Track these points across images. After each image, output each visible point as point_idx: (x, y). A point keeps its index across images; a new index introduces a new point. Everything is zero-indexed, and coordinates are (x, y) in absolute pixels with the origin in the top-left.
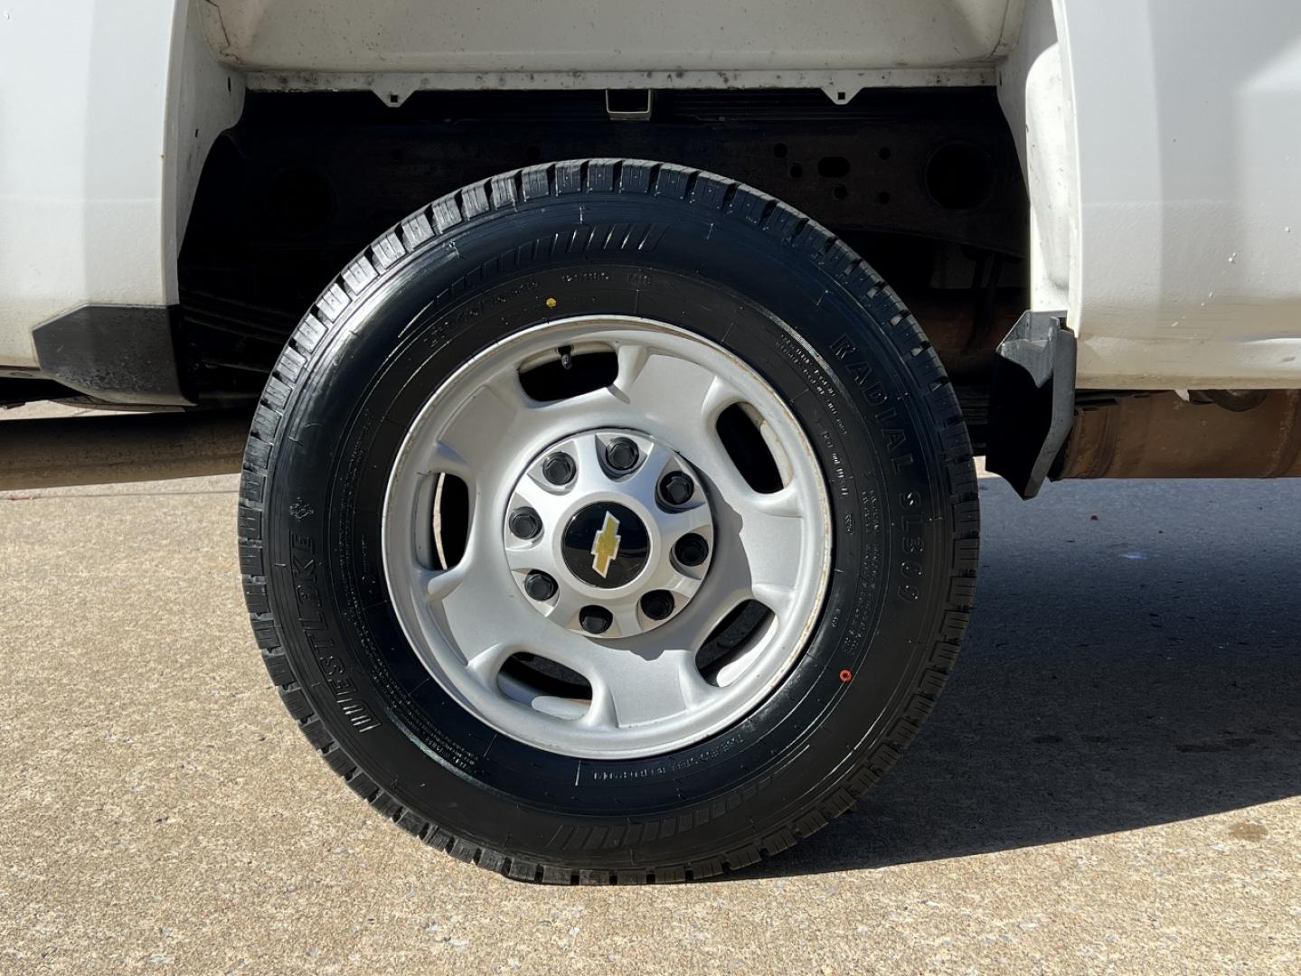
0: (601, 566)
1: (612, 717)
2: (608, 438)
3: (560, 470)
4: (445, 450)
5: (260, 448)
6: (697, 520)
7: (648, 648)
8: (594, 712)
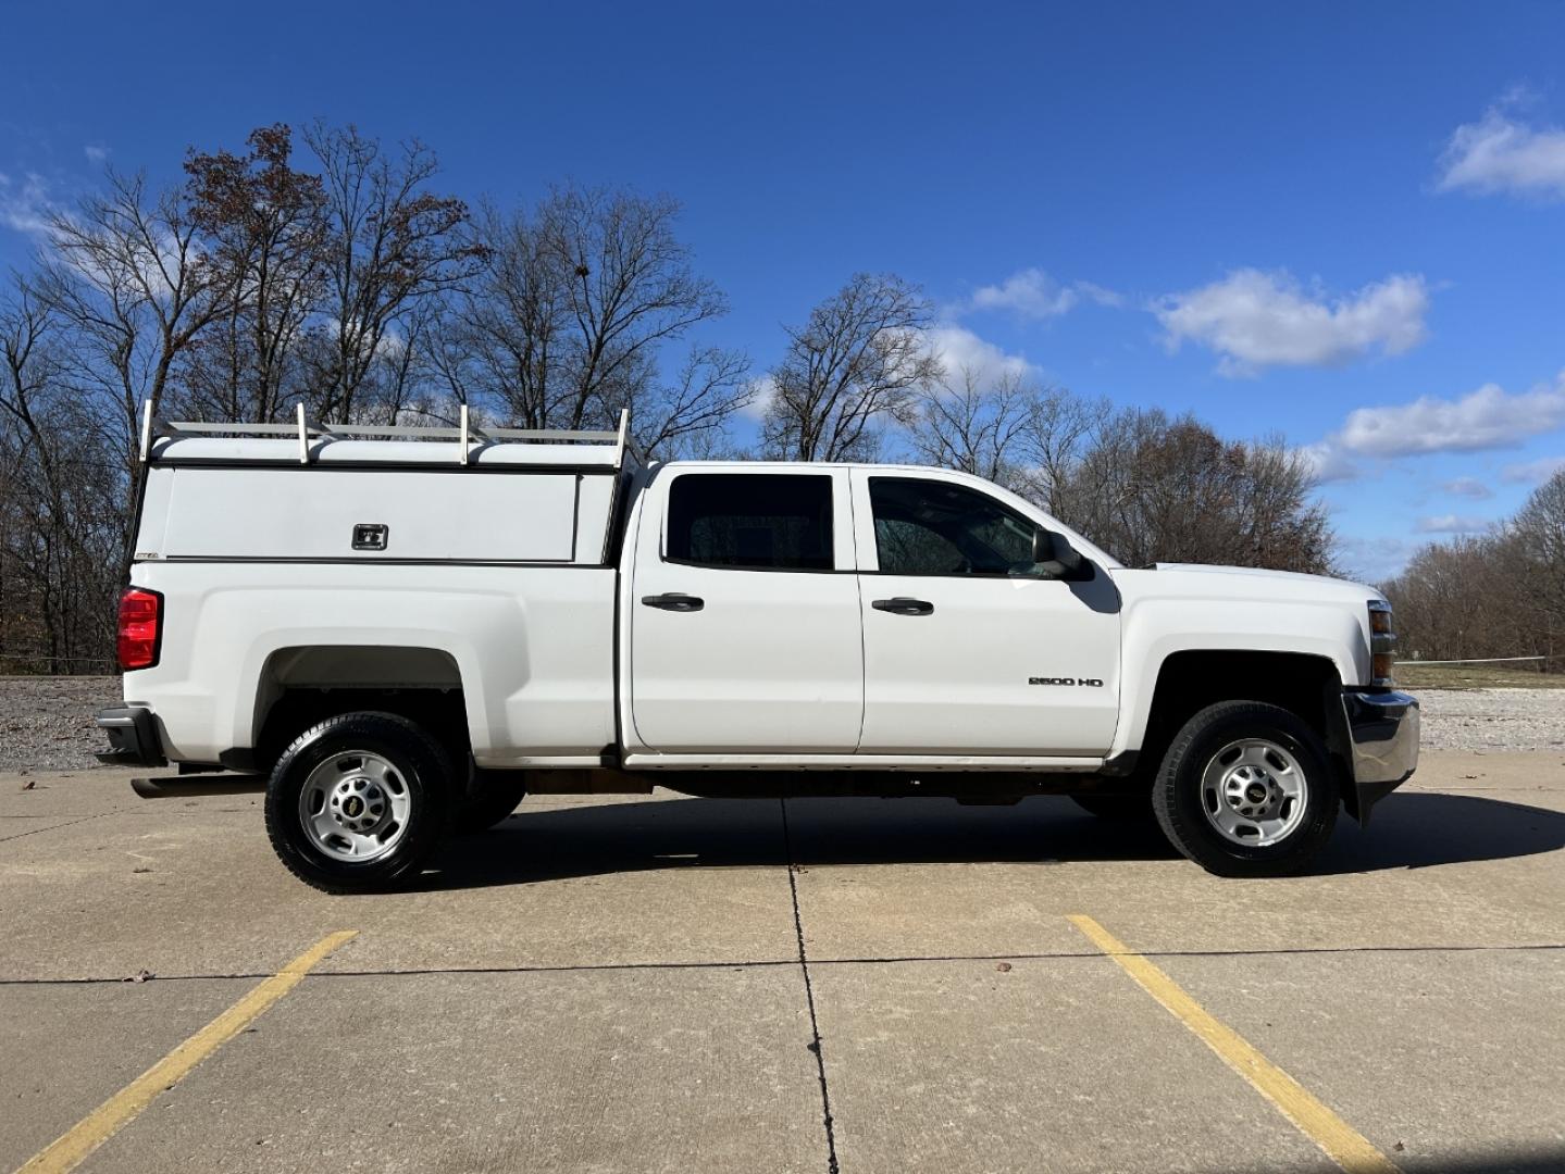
0: (351, 812)
1: (356, 852)
2: (359, 780)
3: (345, 788)
4: (318, 783)
5: (271, 782)
6: (380, 800)
7: (367, 834)
8: (352, 851)
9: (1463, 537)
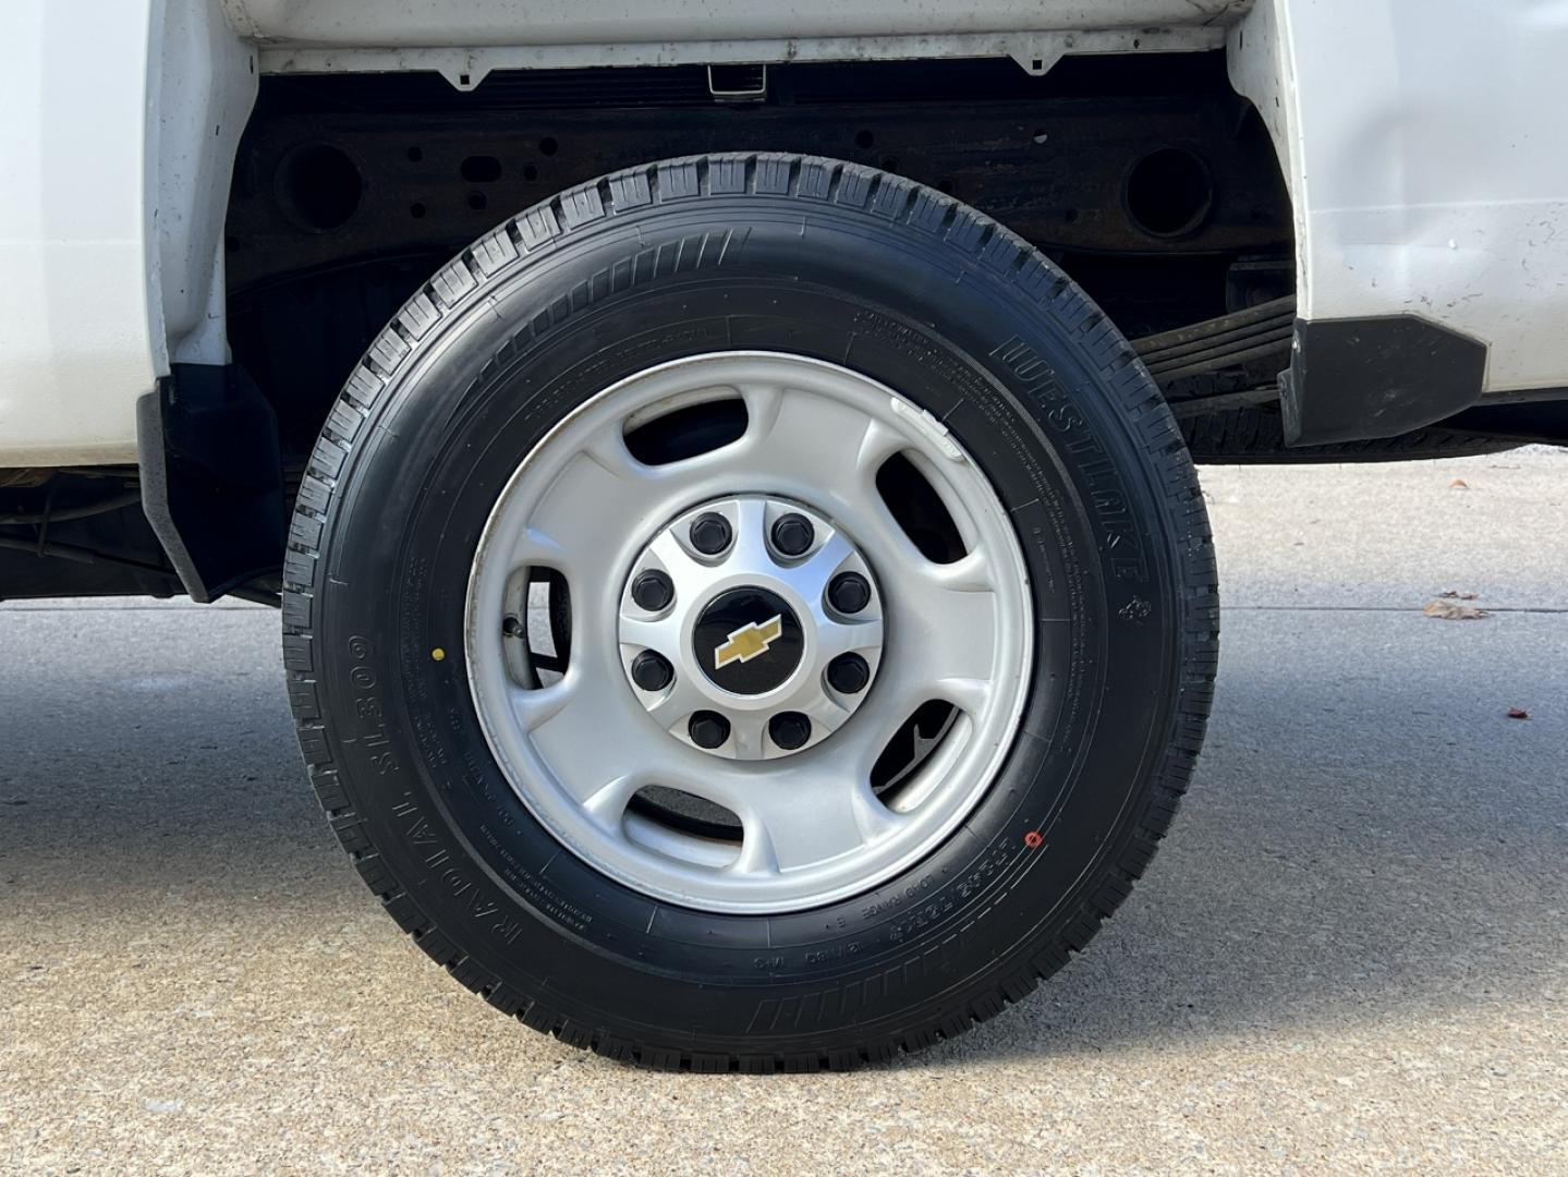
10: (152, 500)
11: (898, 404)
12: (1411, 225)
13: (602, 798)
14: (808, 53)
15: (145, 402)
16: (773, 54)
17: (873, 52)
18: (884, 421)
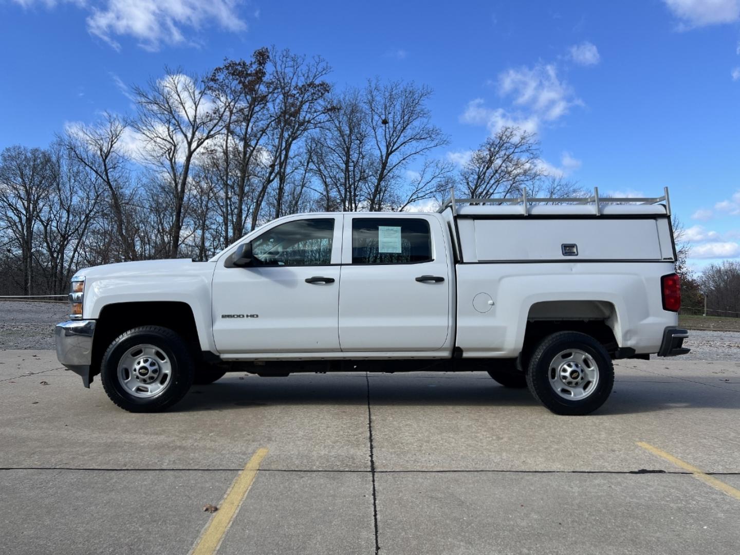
9: (727, 261)
10: (518, 361)
11: (587, 354)
12: (630, 339)
13: (559, 390)
14: (564, 319)
15: (520, 353)
16: (561, 319)
17: (571, 320)
18: (585, 355)
